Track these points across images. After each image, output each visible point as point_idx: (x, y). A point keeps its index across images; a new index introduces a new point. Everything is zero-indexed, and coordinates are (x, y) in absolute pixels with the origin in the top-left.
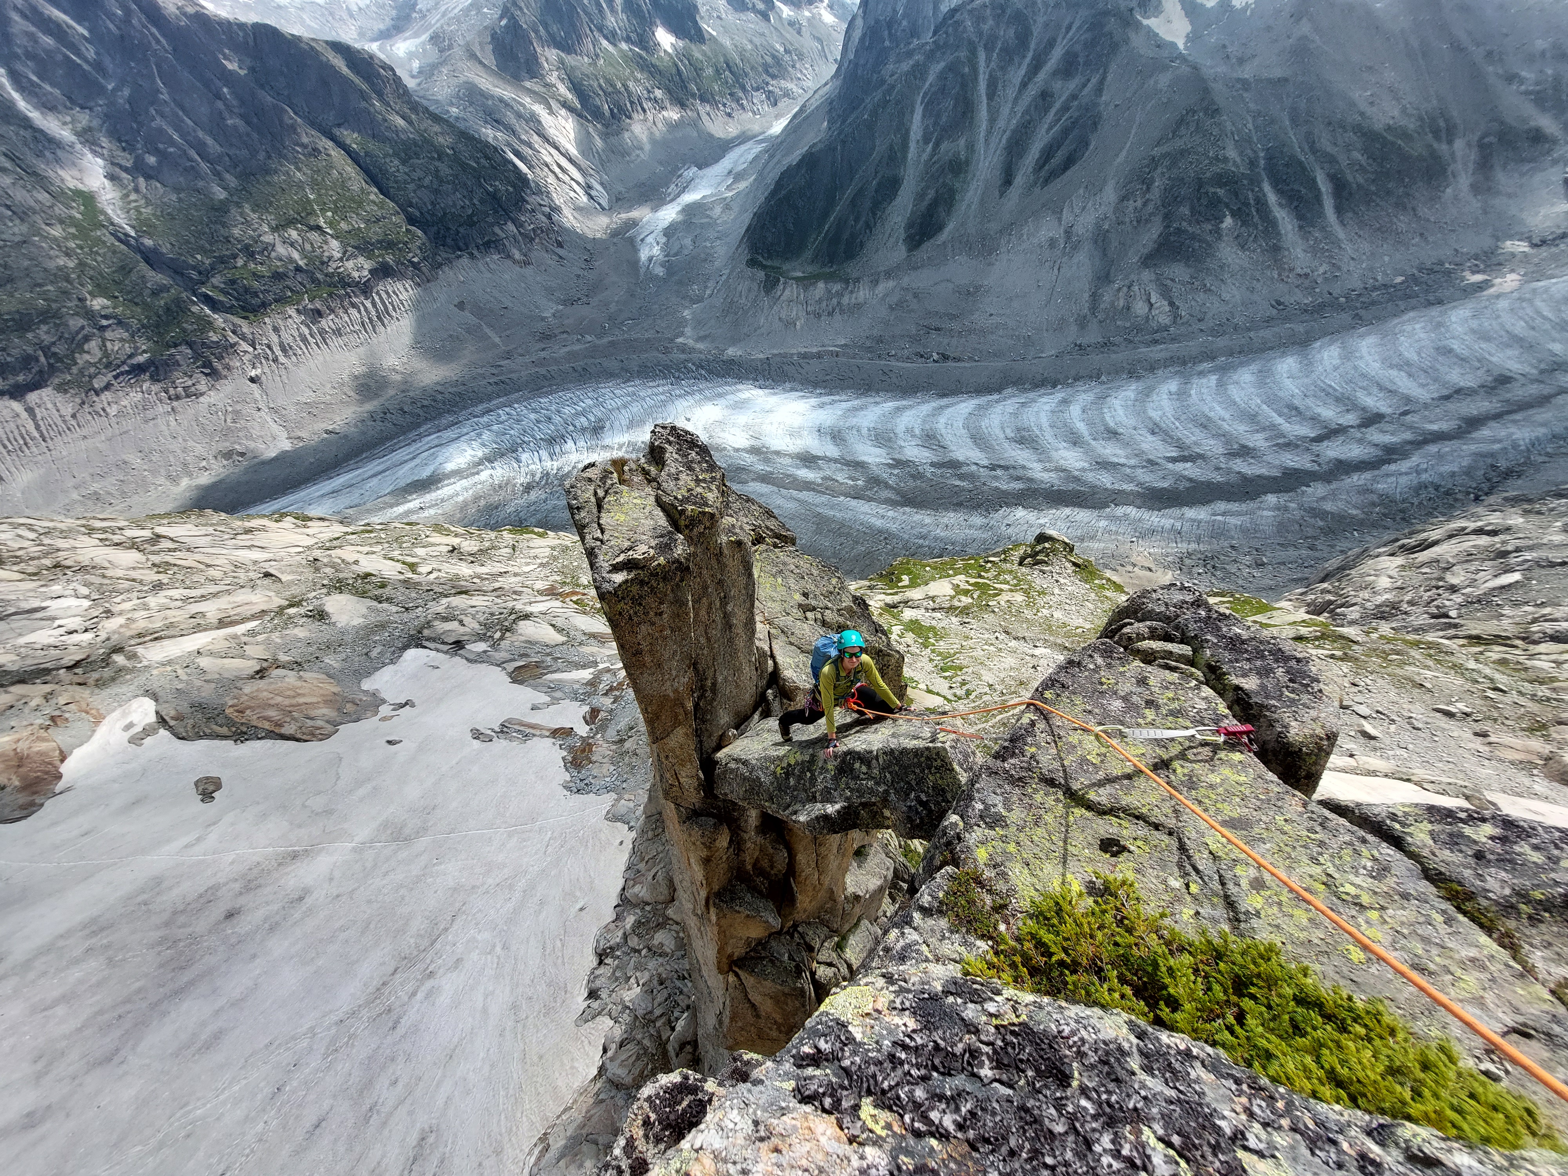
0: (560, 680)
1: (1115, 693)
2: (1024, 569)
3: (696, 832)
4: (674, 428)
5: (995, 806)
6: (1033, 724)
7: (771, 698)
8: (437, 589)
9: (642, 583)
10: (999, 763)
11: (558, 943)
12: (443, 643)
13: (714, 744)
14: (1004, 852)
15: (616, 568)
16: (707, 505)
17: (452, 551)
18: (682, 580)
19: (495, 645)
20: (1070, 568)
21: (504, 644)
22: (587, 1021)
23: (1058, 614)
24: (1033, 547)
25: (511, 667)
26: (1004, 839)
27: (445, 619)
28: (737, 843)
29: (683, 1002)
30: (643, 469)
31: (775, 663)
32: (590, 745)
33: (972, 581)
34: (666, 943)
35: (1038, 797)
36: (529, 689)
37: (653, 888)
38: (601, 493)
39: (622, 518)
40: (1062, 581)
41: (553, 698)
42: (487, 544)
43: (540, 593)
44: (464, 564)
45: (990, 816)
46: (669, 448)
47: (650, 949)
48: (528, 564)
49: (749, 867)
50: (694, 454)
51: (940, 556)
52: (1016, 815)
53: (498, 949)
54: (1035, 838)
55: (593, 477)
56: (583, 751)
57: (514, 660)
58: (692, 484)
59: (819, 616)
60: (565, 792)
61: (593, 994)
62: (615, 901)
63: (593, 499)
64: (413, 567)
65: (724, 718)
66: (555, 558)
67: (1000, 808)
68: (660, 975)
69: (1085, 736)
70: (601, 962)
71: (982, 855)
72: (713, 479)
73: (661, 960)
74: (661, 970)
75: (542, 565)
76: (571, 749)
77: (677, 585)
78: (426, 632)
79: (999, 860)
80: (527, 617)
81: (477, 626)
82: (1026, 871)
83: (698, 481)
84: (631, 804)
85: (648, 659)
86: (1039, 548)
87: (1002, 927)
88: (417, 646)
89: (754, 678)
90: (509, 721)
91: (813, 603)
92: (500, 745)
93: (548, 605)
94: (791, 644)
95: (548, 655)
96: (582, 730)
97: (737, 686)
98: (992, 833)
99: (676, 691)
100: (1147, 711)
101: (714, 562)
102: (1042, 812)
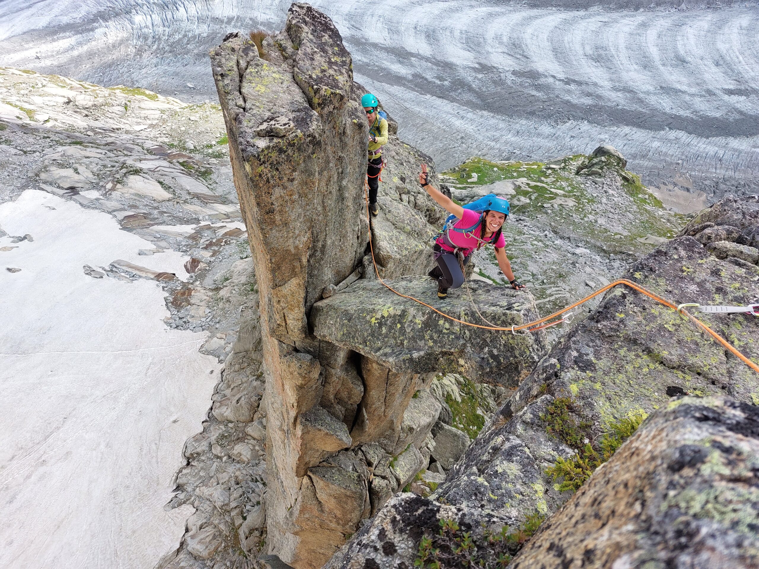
0: (166, 232)
1: (693, 279)
2: (579, 178)
3: (295, 365)
4: (309, 9)
5: (587, 355)
6: (624, 296)
7: (366, 263)
8: (53, 137)
9: (281, 151)
10: (593, 324)
11: (154, 447)
12: (59, 187)
13: (317, 296)
14: (592, 389)
15: (259, 135)
16: (337, 87)
17: (68, 103)
18: (313, 153)
19: (107, 194)
20: (619, 181)
21: (116, 194)
22: (174, 507)
23: (602, 221)
24: (590, 158)
25: (121, 215)
26: (593, 380)
27: (62, 166)
28: (325, 378)
29: (254, 498)
30: (280, 46)
31: (373, 235)
32: (189, 289)
33: (533, 184)
34: (244, 453)
35: (622, 352)
36: (137, 237)
37: (237, 410)
38: (243, 64)
39: (263, 89)
40: (611, 192)
41: (159, 247)
42: (101, 100)
43: (150, 151)
44: (79, 117)
45: (582, 362)
46: (306, 29)
47: (230, 457)
48: (138, 124)
49: (332, 397)
50: (327, 37)
51: (508, 159)
52: (602, 364)
53: (102, 446)
54: (617, 381)
55: (237, 47)
56: (183, 294)
57: (124, 210)
58: (326, 66)
59: (412, 199)
60: (166, 327)
61: (179, 488)
62: (204, 418)
63: (235, 69)
64: (30, 113)
65: (328, 274)
66: (165, 121)
67: (591, 357)
68: (237, 477)
69: (665, 310)
70: (188, 464)
71: (574, 388)
72: (344, 63)
73: (238, 466)
74: (238, 473)
75: (152, 126)
76: (172, 292)
77: (309, 157)
78: (43, 176)
79: (587, 394)
80: (137, 172)
81: (91, 176)
82: (608, 404)
83: (330, 63)
84: (222, 342)
85: (278, 217)
86: (595, 160)
87: (587, 441)
88: (35, 188)
89: (355, 245)
90: (119, 262)
91: (408, 186)
92: (110, 281)
93: (157, 163)
94: (388, 220)
95: (155, 208)
96: (183, 276)
97: (342, 250)
98: (583, 374)
99: (296, 247)
100: (716, 296)
101: (337, 139)
102: (624, 363)
